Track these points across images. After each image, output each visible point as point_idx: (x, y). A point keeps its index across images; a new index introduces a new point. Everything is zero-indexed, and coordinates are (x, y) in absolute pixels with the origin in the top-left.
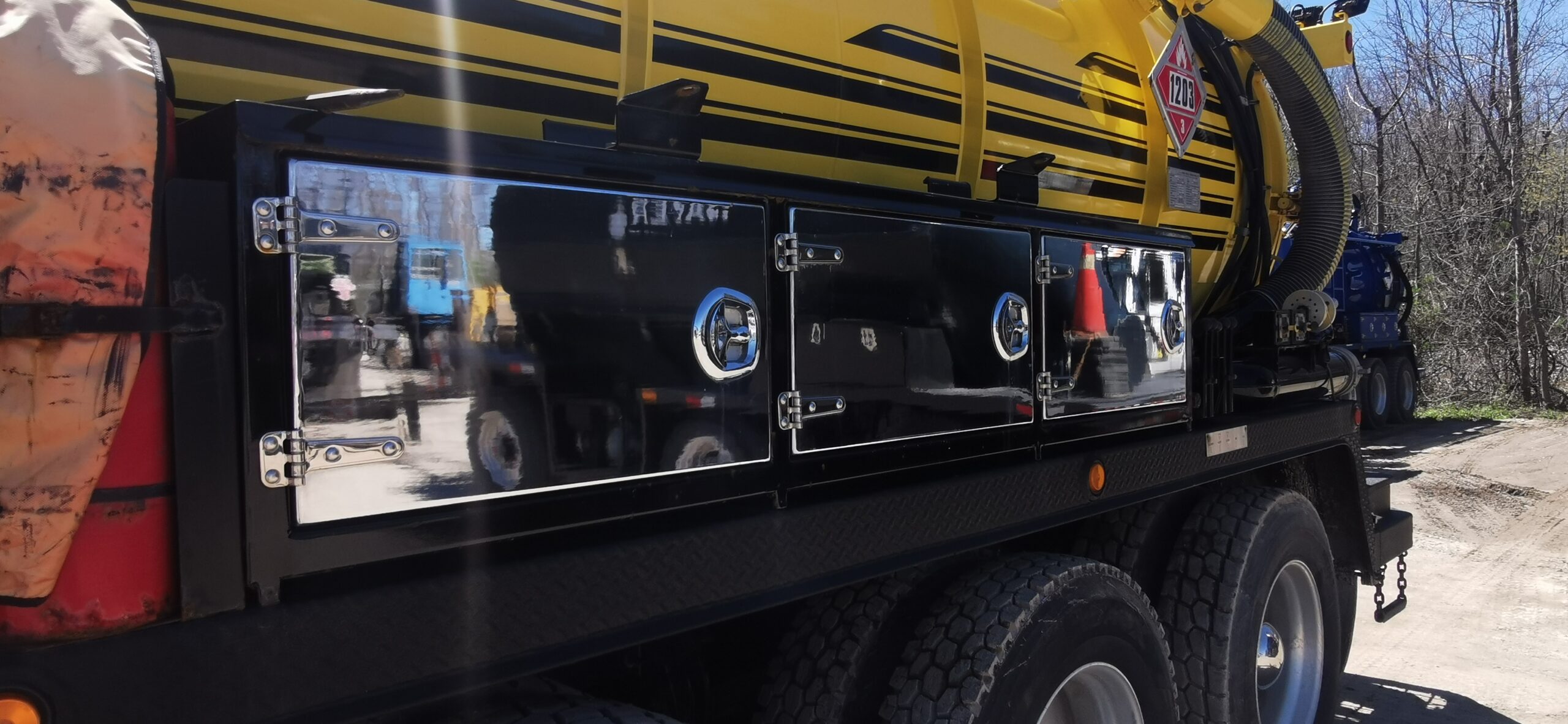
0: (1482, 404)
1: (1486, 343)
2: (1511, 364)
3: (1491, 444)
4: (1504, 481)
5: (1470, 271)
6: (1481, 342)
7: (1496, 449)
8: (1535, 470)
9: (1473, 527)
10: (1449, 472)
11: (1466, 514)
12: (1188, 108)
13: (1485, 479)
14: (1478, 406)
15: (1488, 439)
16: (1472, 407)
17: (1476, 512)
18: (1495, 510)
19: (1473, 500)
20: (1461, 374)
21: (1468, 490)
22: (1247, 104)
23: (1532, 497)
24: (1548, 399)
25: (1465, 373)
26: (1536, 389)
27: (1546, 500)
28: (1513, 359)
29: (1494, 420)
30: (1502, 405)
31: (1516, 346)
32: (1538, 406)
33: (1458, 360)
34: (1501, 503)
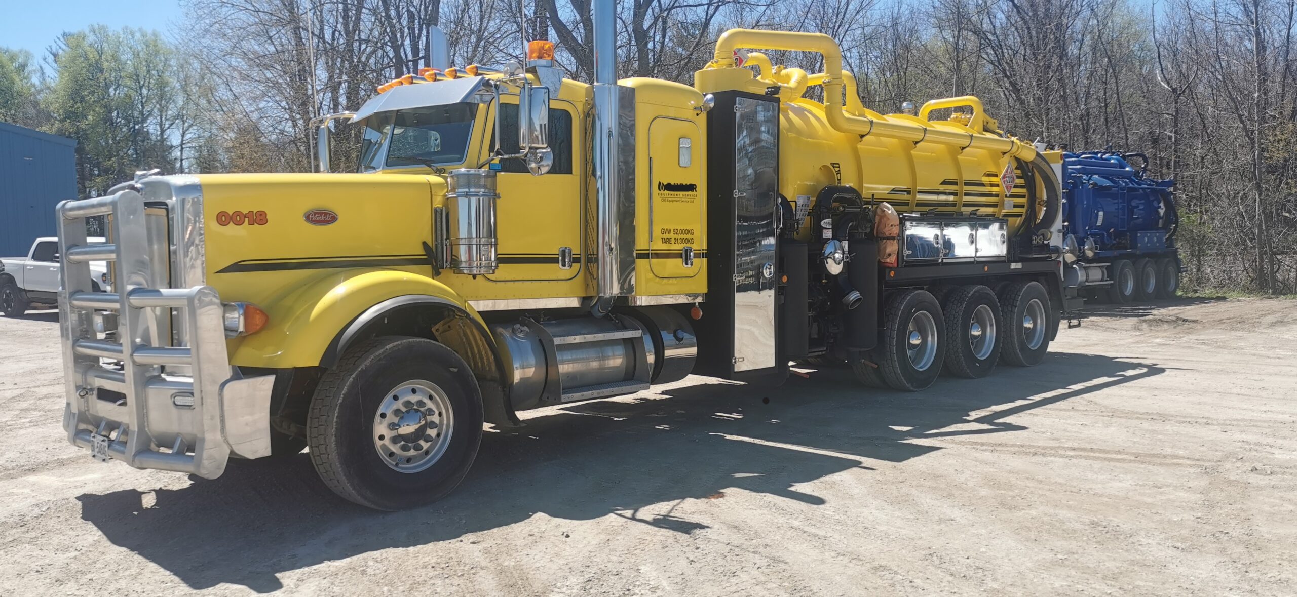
22: (1031, 176)
24: (1275, 288)
26: (1267, 282)
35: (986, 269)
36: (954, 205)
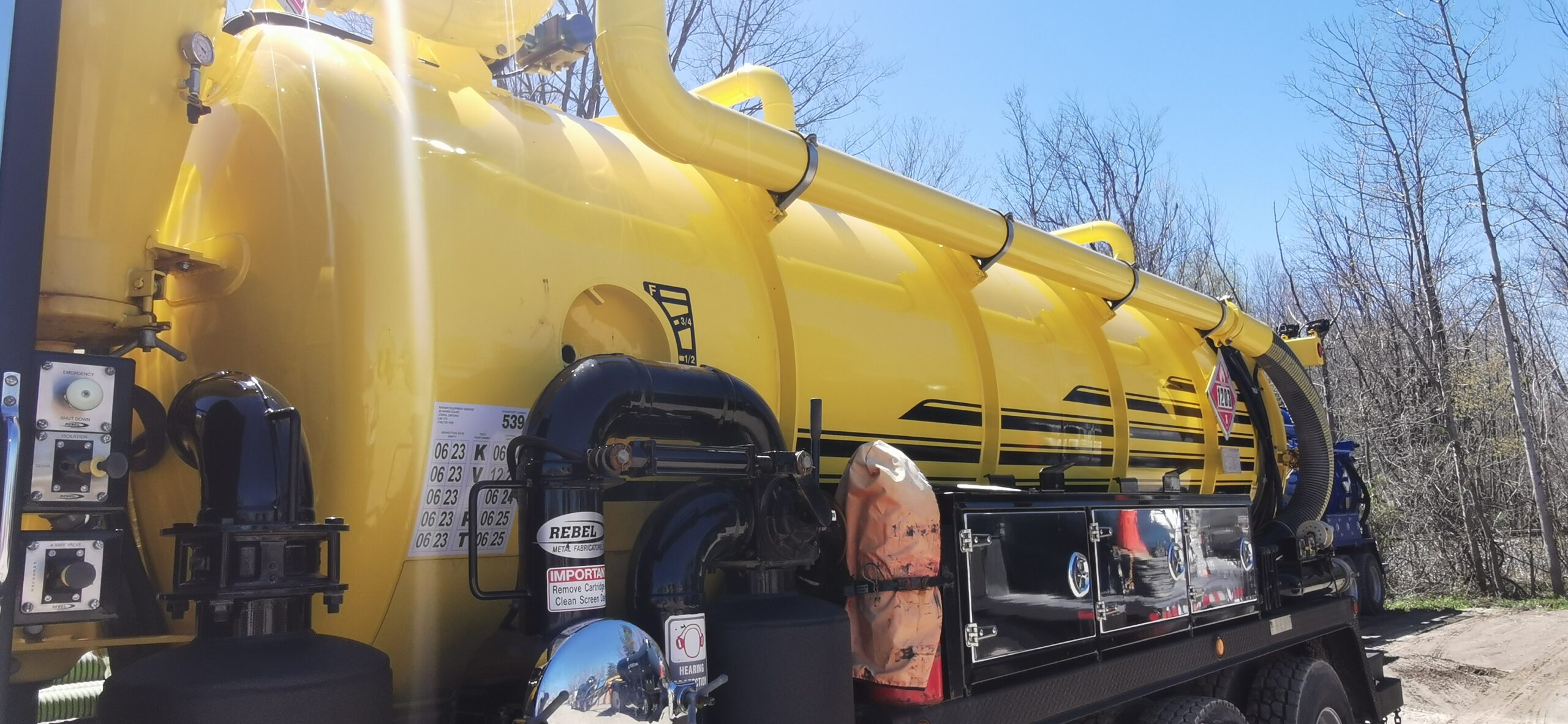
0: (1443, 595)
1: (1439, 537)
2: (1464, 557)
3: (1456, 632)
4: (1470, 663)
5: (1416, 472)
6: (1435, 537)
7: (1461, 636)
8: (1496, 653)
9: (1449, 702)
10: (1423, 657)
11: (1441, 692)
12: (1228, 407)
13: (1454, 662)
14: (1440, 597)
15: (1453, 627)
16: (1435, 598)
17: (1450, 689)
18: (1465, 687)
19: (1446, 680)
20: (1421, 567)
21: (1441, 672)
22: (1256, 392)
23: (1494, 676)
24: (1502, 589)
25: (1425, 566)
26: (1490, 580)
27: (1507, 678)
28: (1465, 552)
29: (1457, 609)
30: (1462, 596)
31: (1467, 539)
32: (1494, 595)
33: (1416, 553)
34: (1470, 683)
35: (1221, 647)
36: (1105, 460)
